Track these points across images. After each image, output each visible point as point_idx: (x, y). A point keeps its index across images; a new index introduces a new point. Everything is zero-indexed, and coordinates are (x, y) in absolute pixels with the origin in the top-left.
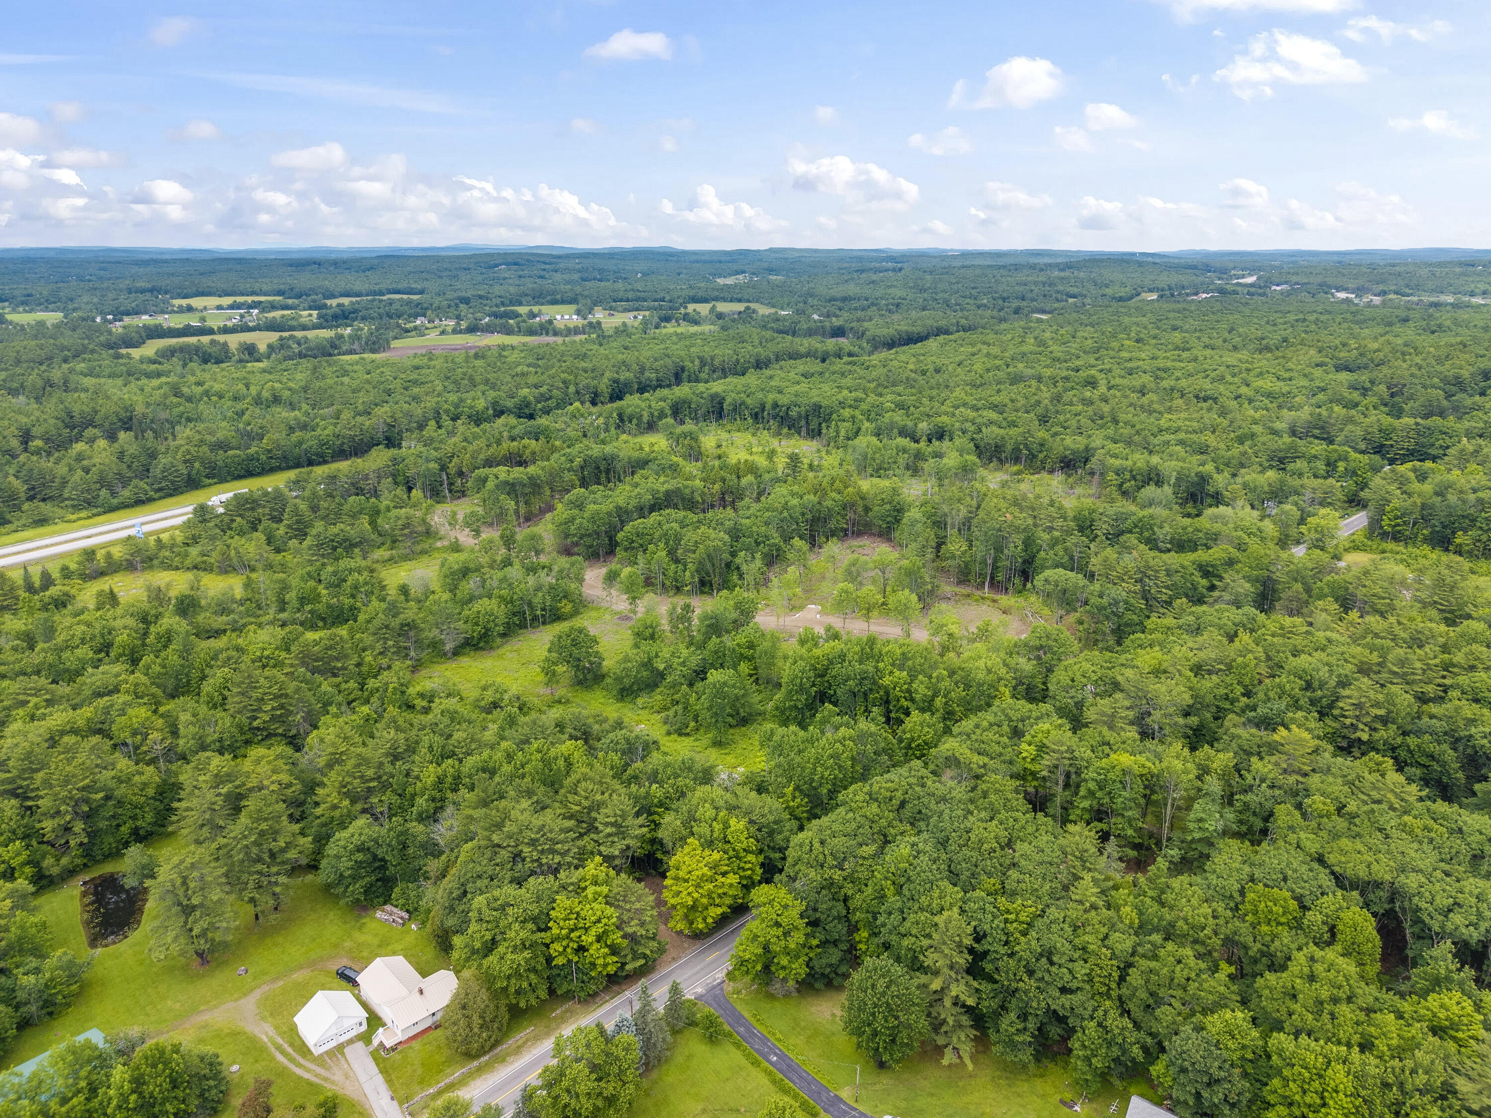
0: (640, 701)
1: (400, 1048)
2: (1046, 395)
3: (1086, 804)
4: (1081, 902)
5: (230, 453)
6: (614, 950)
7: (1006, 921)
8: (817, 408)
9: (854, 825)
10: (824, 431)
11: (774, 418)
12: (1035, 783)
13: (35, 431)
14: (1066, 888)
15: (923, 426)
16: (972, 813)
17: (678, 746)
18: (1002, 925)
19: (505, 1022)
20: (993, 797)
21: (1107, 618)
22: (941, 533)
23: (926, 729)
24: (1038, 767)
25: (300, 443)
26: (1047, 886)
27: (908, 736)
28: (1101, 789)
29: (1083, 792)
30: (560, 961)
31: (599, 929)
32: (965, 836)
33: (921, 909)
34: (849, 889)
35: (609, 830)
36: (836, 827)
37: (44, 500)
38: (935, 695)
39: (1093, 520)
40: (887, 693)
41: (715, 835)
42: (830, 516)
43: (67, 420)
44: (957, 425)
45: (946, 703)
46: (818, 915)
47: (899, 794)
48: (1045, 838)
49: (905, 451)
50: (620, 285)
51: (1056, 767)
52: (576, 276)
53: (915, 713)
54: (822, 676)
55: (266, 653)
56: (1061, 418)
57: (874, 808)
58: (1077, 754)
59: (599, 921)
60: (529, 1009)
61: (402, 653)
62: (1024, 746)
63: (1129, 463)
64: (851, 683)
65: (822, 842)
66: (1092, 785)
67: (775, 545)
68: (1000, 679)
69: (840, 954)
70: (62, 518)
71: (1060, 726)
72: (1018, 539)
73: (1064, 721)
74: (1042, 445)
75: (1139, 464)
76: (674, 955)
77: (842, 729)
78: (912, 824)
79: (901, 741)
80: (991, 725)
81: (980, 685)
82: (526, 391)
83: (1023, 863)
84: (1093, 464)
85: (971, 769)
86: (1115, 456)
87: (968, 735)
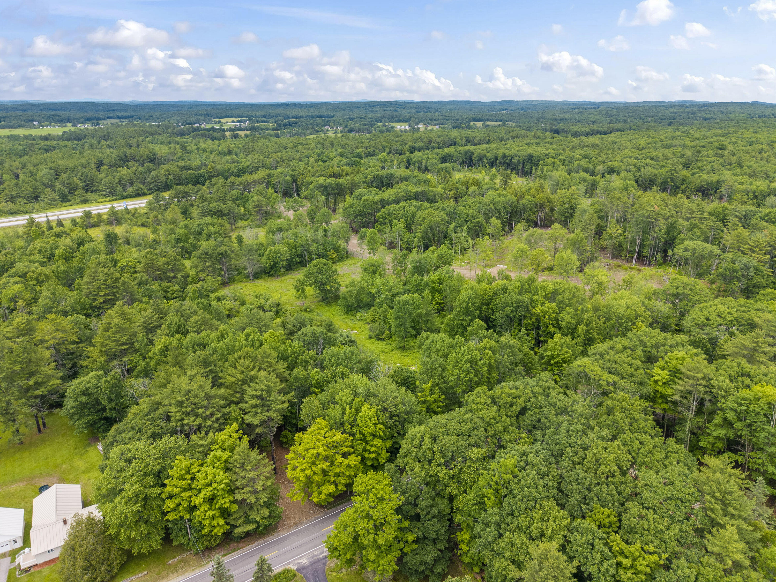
0: (358, 315)
1: (32, 570)
2: (689, 153)
3: (721, 433)
4: (720, 558)
5: (190, 172)
6: (225, 513)
7: (619, 564)
8: (530, 157)
9: (469, 426)
10: (533, 171)
11: (503, 164)
12: (665, 406)
13: (105, 161)
14: (700, 532)
15: (600, 168)
16: (593, 429)
17: (373, 347)
18: (613, 571)
19: (116, 565)
20: (618, 415)
21: (738, 279)
22: (603, 223)
23: (565, 349)
24: (669, 391)
25: (229, 169)
26: (675, 529)
27: (549, 353)
28: (740, 420)
29: (717, 420)
30: (171, 517)
31: (207, 492)
32: (581, 453)
33: (519, 529)
34: (453, 489)
35: (254, 402)
36: (450, 425)
37: (92, 192)
38: (579, 323)
39: (725, 215)
40: (538, 320)
41: (346, 417)
42: (524, 211)
43: (123, 157)
44: (623, 167)
45: (587, 331)
46: (418, 510)
47: (520, 402)
48: (676, 469)
49: (585, 180)
50: (437, 114)
51: (690, 393)
52: (414, 110)
53: (558, 336)
54: (488, 304)
55: (130, 264)
56: (700, 164)
57: (493, 410)
58: (714, 382)
59: (209, 485)
60: (141, 556)
61: (215, 271)
62: (657, 370)
63: (754, 187)
64: (507, 309)
65: (435, 439)
66: (730, 415)
67: (479, 223)
68: (638, 316)
69: (436, 553)
70: (96, 200)
71: (696, 355)
72: (662, 224)
73: (699, 350)
74: (684, 180)
75: (761, 188)
76: (297, 520)
77: (485, 341)
78: (530, 432)
79: (542, 357)
80: (625, 348)
81: (619, 318)
82: (360, 150)
83: (646, 494)
84: (723, 190)
85: (600, 386)
86: (741, 183)
87: (602, 356)
